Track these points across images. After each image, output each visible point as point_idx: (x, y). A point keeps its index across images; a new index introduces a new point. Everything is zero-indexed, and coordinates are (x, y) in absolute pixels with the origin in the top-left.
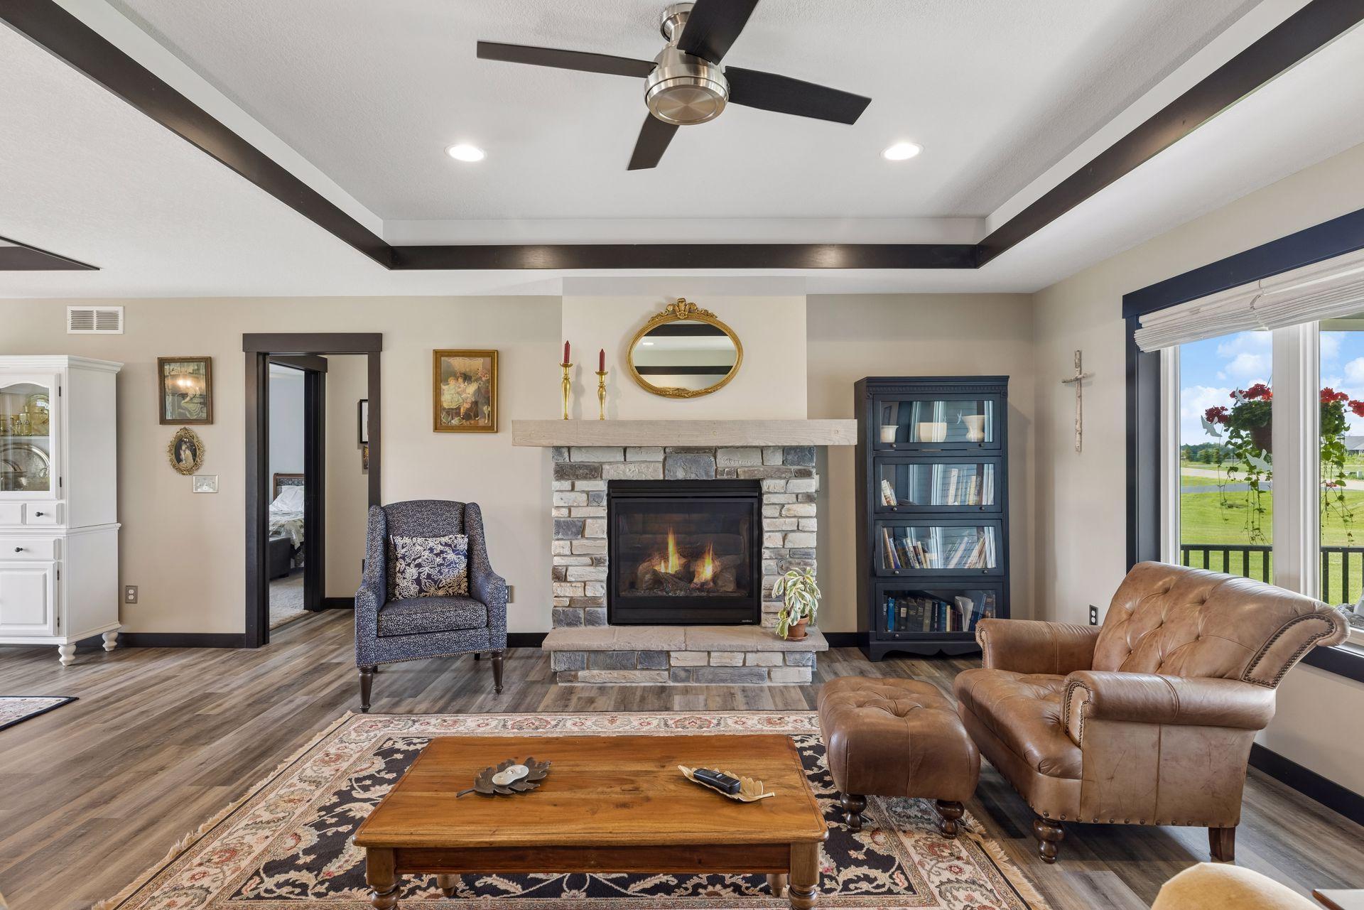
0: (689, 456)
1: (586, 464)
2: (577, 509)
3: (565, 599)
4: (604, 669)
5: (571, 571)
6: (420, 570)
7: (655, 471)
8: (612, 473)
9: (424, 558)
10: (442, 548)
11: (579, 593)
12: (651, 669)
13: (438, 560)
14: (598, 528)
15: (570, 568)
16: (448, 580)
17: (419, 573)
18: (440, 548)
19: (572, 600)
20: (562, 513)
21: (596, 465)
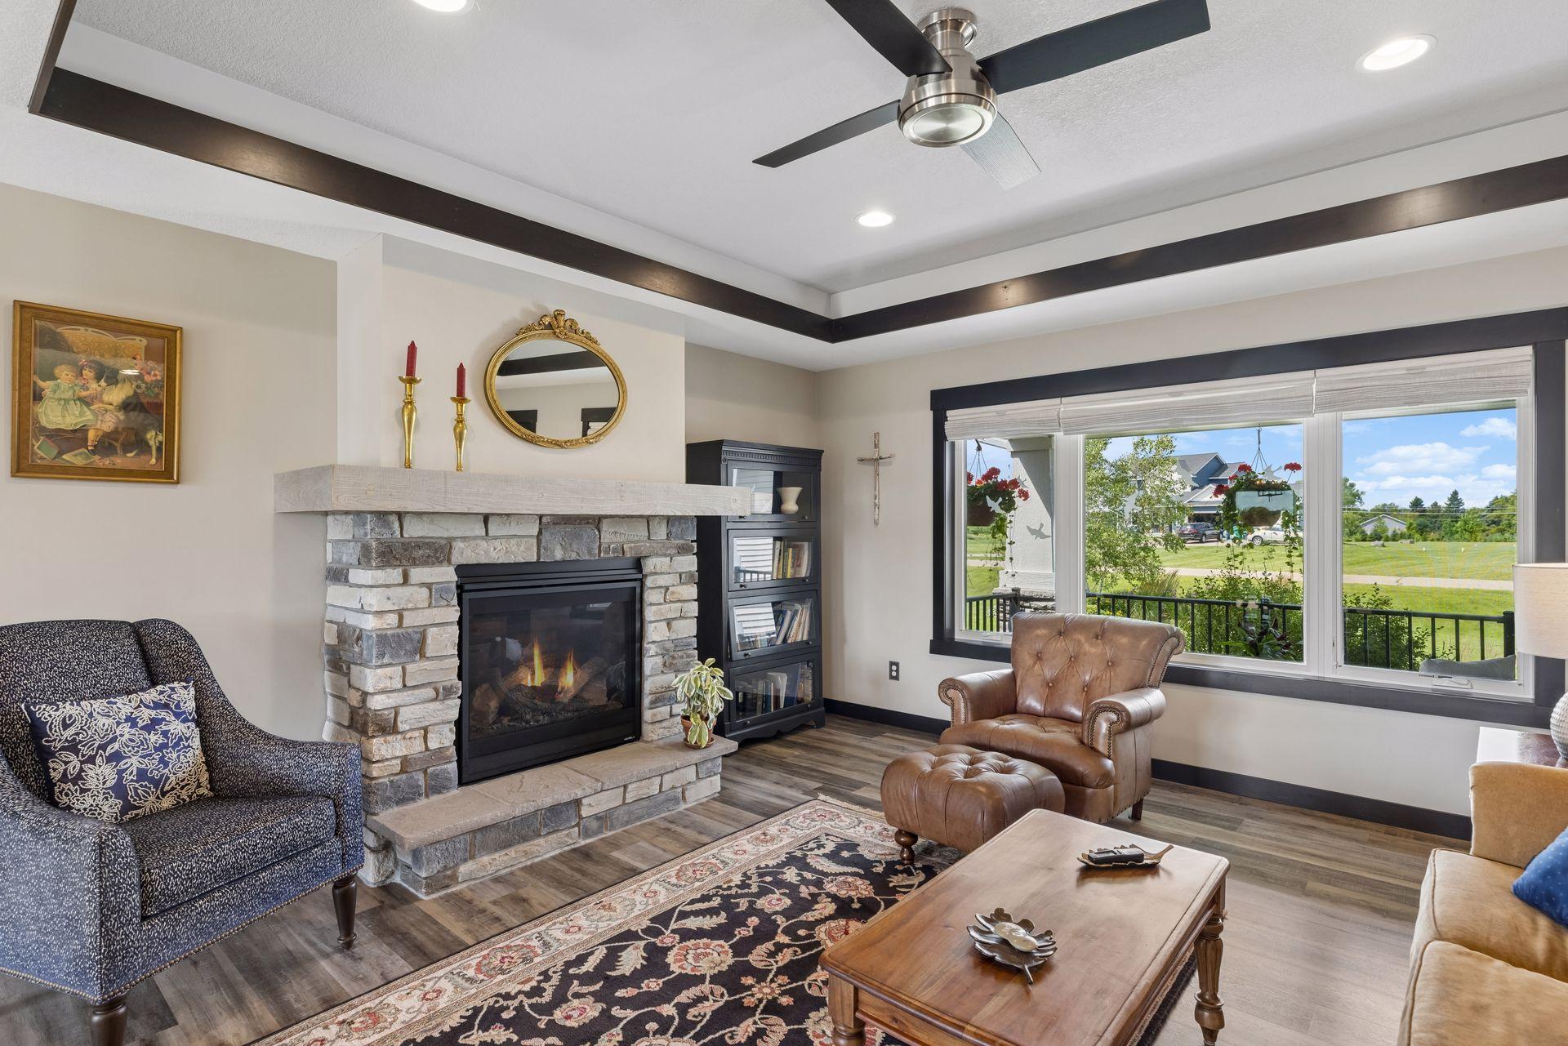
0: (569, 528)
1: (427, 541)
2: (414, 613)
3: (394, 762)
4: (496, 851)
5: (404, 714)
6: (122, 765)
7: (528, 549)
8: (466, 554)
9: (123, 739)
10: (153, 713)
11: (417, 747)
12: (558, 831)
13: (154, 738)
14: (444, 640)
15: (402, 710)
16: (180, 775)
17: (120, 773)
18: (146, 714)
19: (405, 761)
20: (388, 622)
21: (443, 542)
